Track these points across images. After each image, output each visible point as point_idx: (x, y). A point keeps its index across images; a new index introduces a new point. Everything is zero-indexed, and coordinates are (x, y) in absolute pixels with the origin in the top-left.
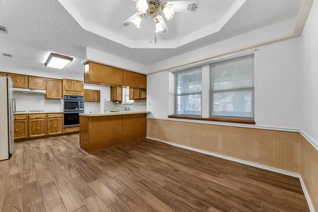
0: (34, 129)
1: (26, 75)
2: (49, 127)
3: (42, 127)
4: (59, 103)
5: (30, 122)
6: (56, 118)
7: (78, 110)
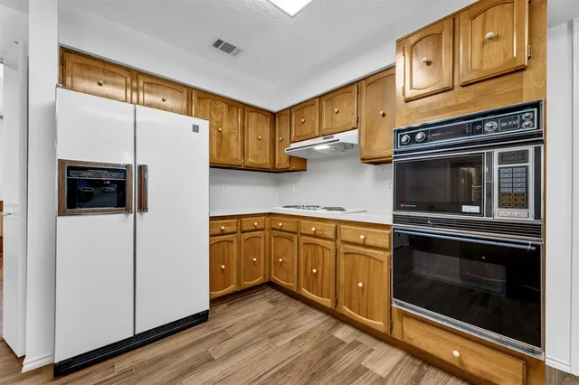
3: (326, 273)
5: (301, 244)
6: (364, 245)
7: (485, 218)
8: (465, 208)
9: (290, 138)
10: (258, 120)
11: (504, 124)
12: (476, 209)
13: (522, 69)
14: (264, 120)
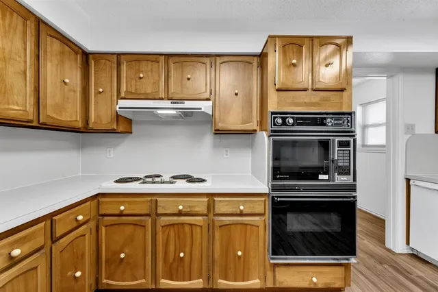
0: (171, 260)
1: (161, 55)
2: (217, 254)
3: (196, 252)
4: (251, 145)
5: (159, 229)
6: (241, 214)
7: (331, 183)
8: (321, 177)
9: (119, 92)
10: (62, 53)
11: (336, 122)
12: (326, 177)
13: (342, 90)
14: (73, 56)
